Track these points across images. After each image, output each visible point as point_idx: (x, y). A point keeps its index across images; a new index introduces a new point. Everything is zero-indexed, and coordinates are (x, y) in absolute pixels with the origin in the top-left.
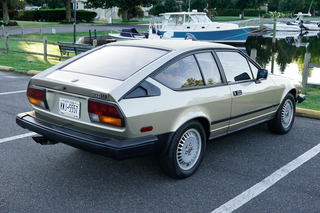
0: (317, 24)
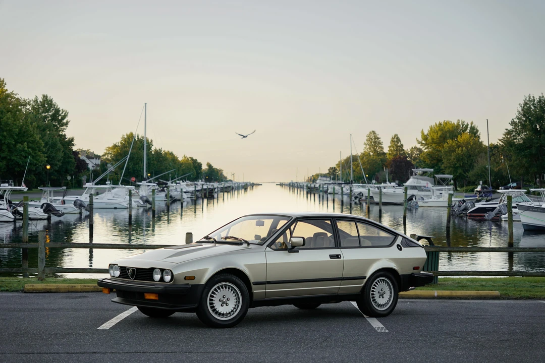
0: (42, 208)
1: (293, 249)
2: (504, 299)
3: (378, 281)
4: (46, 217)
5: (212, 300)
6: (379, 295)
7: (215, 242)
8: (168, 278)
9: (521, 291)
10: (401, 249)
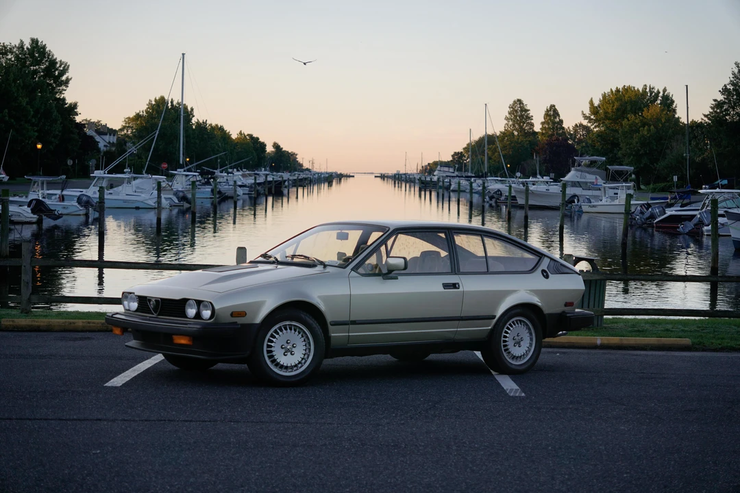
1: (389, 274)
2: (697, 350)
3: (513, 322)
4: (35, 220)
5: (271, 346)
6: (514, 342)
7: (277, 262)
8: (206, 314)
9: (723, 339)
10: (547, 277)
